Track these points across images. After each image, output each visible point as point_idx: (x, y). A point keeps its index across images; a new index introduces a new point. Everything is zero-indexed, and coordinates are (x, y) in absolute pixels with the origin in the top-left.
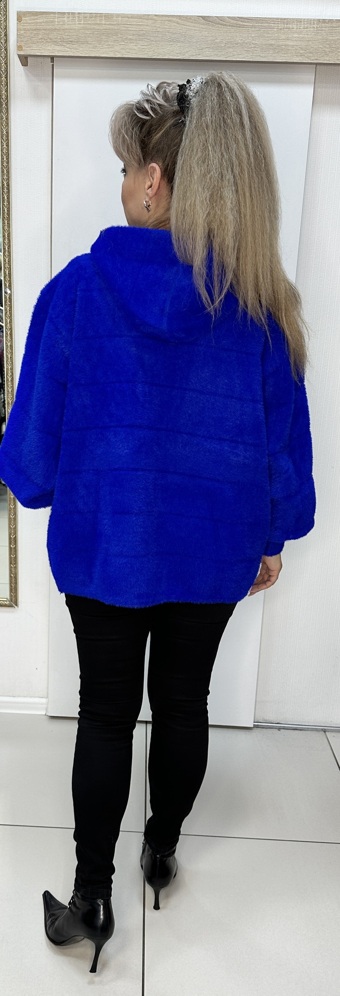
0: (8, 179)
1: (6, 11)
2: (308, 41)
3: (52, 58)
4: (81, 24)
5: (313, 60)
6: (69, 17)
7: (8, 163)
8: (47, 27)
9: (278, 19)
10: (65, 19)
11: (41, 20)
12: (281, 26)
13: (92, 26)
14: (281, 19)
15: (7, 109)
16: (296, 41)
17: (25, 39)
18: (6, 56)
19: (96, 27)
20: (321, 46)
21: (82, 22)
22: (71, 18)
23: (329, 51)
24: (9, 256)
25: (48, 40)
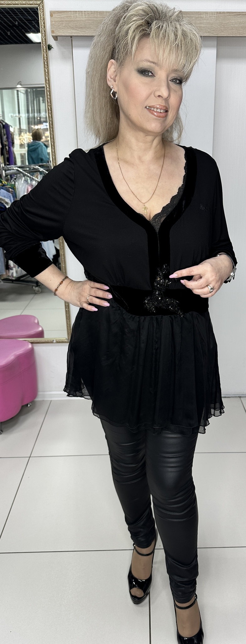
0: (51, 106)
1: (43, 10)
2: (212, 24)
3: (71, 37)
4: (86, 17)
5: (215, 35)
6: (79, 14)
7: (50, 96)
8: (68, 19)
9: (195, 12)
10: (76, 15)
11: (64, 16)
12: (197, 16)
13: (93, 18)
14: (197, 12)
15: (48, 65)
16: (206, 24)
17: (55, 27)
18: (45, 36)
19: (95, 19)
20: (219, 27)
21: (87, 16)
22: (80, 14)
23: (224, 30)
24: (54, 148)
25: (68, 27)
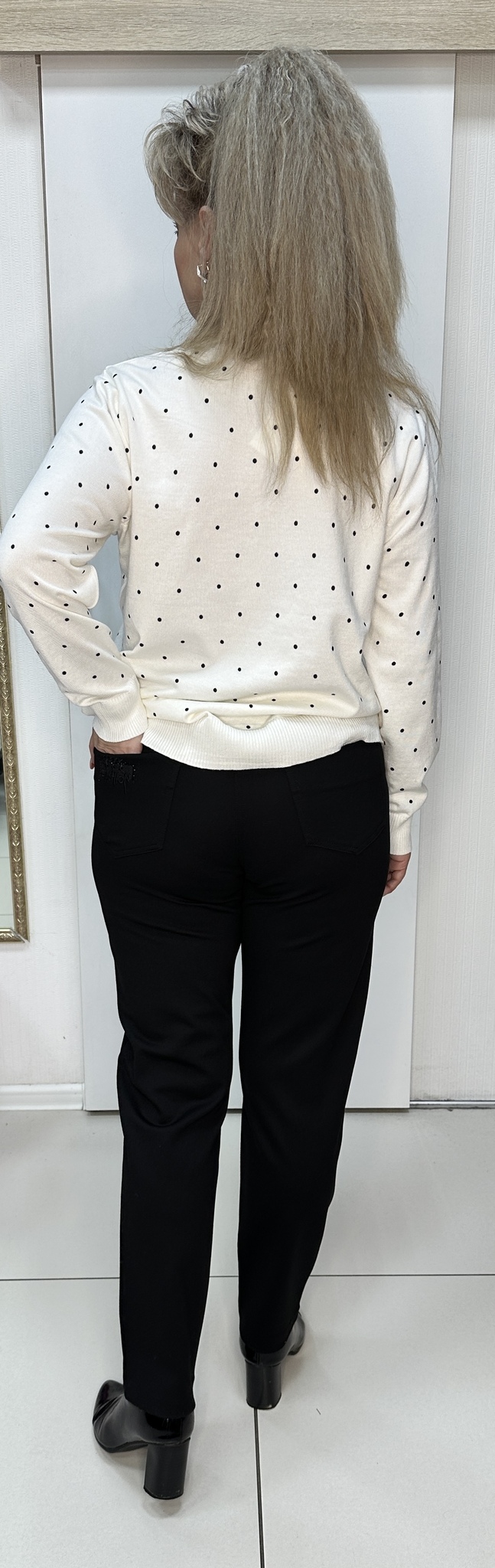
2: (442, 15)
3: (38, 56)
5: (451, 46)
16: (423, 16)
20: (463, 23)
23: (476, 31)
25: (30, 27)
